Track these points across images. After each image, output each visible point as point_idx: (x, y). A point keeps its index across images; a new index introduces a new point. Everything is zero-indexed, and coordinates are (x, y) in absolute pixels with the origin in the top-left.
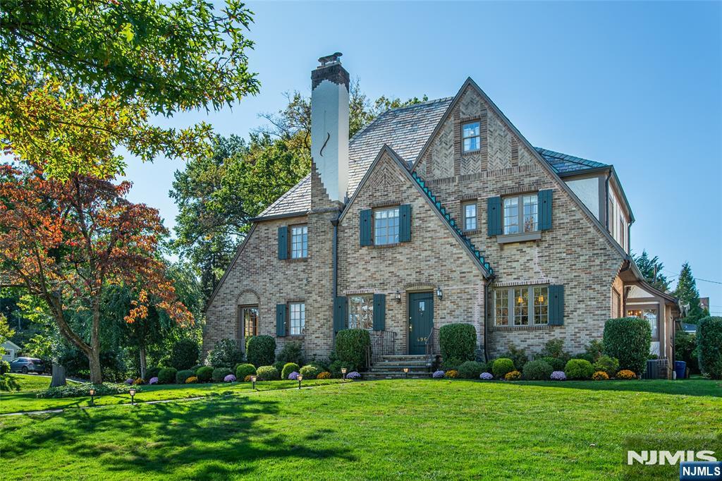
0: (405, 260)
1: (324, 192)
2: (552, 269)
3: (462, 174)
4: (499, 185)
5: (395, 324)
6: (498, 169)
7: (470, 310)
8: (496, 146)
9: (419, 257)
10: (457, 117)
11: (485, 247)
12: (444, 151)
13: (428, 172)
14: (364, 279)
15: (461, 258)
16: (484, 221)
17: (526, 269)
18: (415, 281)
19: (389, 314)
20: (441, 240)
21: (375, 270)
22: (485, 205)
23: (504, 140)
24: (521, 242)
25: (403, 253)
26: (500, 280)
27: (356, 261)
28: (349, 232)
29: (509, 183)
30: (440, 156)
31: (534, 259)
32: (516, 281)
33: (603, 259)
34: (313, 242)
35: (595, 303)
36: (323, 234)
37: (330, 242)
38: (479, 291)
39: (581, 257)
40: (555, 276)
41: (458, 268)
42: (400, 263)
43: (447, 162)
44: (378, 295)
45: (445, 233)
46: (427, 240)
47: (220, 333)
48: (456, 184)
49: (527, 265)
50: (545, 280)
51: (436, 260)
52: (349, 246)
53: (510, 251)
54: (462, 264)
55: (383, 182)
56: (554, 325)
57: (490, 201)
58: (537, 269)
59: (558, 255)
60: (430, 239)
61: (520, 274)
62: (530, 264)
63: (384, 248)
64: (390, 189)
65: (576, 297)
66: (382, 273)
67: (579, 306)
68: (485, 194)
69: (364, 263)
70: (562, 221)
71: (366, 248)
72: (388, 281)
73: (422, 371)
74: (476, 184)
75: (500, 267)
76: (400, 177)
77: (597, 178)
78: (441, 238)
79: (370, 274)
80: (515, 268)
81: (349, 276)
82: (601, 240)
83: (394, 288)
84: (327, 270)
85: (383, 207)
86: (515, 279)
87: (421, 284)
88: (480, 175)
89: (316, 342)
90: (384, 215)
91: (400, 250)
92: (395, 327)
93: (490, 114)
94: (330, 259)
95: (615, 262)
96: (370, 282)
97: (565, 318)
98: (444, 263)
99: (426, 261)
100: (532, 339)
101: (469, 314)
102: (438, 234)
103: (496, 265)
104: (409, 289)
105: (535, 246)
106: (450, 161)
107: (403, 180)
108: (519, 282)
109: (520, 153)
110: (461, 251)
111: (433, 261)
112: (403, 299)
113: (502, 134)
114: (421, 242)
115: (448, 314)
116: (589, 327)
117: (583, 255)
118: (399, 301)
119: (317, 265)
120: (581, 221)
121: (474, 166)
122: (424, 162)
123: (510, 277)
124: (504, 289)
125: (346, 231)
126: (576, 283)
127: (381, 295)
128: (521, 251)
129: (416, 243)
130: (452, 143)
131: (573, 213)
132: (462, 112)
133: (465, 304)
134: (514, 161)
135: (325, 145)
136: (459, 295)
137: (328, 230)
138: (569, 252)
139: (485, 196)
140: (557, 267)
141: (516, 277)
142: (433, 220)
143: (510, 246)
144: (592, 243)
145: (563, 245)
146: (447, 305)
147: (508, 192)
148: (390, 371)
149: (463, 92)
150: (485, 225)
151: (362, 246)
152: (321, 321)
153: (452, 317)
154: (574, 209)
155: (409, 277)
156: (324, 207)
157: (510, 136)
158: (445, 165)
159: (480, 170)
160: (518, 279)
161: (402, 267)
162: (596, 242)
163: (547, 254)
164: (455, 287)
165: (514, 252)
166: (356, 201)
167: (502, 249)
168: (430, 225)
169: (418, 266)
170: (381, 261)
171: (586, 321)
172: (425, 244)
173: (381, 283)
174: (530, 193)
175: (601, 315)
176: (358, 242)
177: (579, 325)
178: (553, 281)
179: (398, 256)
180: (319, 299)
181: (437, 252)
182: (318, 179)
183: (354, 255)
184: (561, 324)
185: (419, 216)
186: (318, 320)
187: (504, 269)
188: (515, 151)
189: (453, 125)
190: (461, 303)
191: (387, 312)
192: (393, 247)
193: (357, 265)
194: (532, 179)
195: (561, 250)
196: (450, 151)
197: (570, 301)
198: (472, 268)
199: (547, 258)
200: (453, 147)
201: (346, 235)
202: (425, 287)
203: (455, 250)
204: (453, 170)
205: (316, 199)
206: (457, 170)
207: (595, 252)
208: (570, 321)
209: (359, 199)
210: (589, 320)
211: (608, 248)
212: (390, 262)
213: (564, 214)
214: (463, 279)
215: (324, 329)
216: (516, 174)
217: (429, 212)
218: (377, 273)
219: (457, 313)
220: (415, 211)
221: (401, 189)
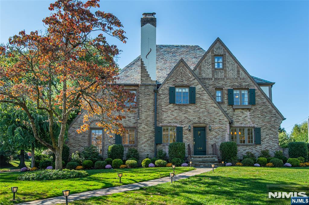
0: (192, 112)
1: (148, 76)
2: (255, 121)
3: (216, 77)
4: (232, 84)
5: (188, 141)
6: (231, 77)
7: (224, 136)
8: (230, 68)
9: (199, 111)
10: (213, 52)
11: (227, 110)
12: (207, 66)
13: (199, 74)
14: (171, 119)
15: (219, 113)
16: (226, 99)
17: (245, 120)
18: (197, 122)
19: (185, 136)
20: (209, 105)
21: (177, 115)
22: (226, 92)
23: (234, 66)
24: (242, 109)
25: (191, 109)
26: (234, 124)
27: (166, 110)
28: (162, 96)
29: (236, 84)
30: (205, 68)
31: (248, 116)
32: (240, 125)
33: (275, 118)
34: (143, 99)
35: (273, 136)
36: (148, 95)
37: (152, 100)
38: (228, 128)
39: (267, 117)
40: (257, 124)
41: (218, 118)
42: (190, 113)
43: (209, 71)
44: (179, 127)
45: (211, 102)
46: (203, 104)
47: (77, 142)
48: (213, 81)
49: (245, 118)
50: (253, 125)
51: (208, 113)
52: (162, 103)
53: (237, 112)
54: (219, 116)
55: (181, 75)
56: (257, 144)
57: (229, 90)
58: (249, 120)
59: (258, 116)
60: (204, 104)
61: (242, 122)
62: (246, 118)
63: (182, 105)
64: (184, 79)
65: (265, 133)
66: (181, 117)
67: (266, 137)
68: (226, 87)
69: (171, 111)
70: (258, 102)
71: (172, 104)
72: (184, 121)
73: (216, 163)
74: (222, 83)
75: (233, 118)
76: (189, 74)
77: (268, 87)
78: (209, 104)
79: (174, 117)
80: (240, 119)
81: (163, 117)
82: (274, 111)
83: (187, 124)
84: (150, 113)
85: (181, 86)
86: (240, 124)
87: (201, 123)
88: (224, 79)
89: (144, 148)
90: (180, 91)
91: (190, 107)
92: (188, 142)
93: (227, 54)
94: (152, 108)
95: (279, 120)
96: (174, 121)
97: (261, 141)
98: (211, 115)
99: (202, 113)
100: (248, 149)
101: (224, 138)
102: (208, 102)
103: (232, 118)
104: (195, 125)
105: (248, 111)
106: (210, 71)
107: (191, 76)
108: (242, 125)
109: (240, 72)
110: (219, 110)
111: (206, 113)
112: (192, 130)
113: (233, 63)
114: (200, 105)
115: (214, 137)
116: (271, 146)
117: (267, 116)
118: (190, 130)
119: (145, 110)
120: (266, 103)
121: (220, 75)
122: (198, 70)
123: (238, 123)
124: (235, 128)
125: (161, 95)
126: (265, 127)
127: (180, 127)
128: (242, 112)
129: (198, 105)
130: (211, 63)
131: (263, 99)
132: (215, 51)
133: (222, 133)
134: (238, 75)
135: (149, 54)
136: (219, 129)
137: (151, 94)
138: (262, 115)
139: (226, 88)
140: (257, 120)
141: (240, 123)
142: (205, 95)
143: (237, 110)
144: (270, 112)
145: (259, 112)
146: (213, 133)
147: (236, 87)
148: (200, 163)
149: (215, 43)
150: (226, 100)
151: (170, 103)
152: (147, 138)
153: (216, 139)
154: (263, 98)
155: (194, 120)
156: (148, 83)
157: (236, 65)
158: (207, 72)
159: (223, 77)
160: (241, 124)
161: (191, 115)
162: (272, 112)
163: (253, 115)
164: (217, 126)
165: (239, 113)
166: (166, 82)
167: (234, 111)
168: (204, 97)
169: (199, 115)
170: (180, 111)
171: (269, 143)
172: (202, 105)
173: (180, 122)
174: (245, 89)
175: (275, 141)
176: (168, 101)
177: (267, 144)
178: (256, 126)
179: (189, 110)
180: (146, 127)
181: (208, 109)
182: (145, 69)
183: (166, 107)
184: (260, 144)
185: (198, 93)
186: (145, 137)
187: (235, 119)
188: (238, 71)
189: (211, 56)
190: (220, 133)
191: (183, 135)
192: (186, 105)
193: (167, 112)
194: (246, 83)
195: (259, 114)
196: (210, 66)
197: (263, 134)
198: (224, 118)
199: (253, 116)
200: (211, 65)
201: (161, 97)
202: (202, 125)
203: (216, 110)
204: (211, 75)
205: (143, 79)
206: (213, 75)
207: (272, 115)
208: (263, 143)
209: (168, 81)
210: (271, 142)
211: (277, 114)
212: (185, 112)
213: (259, 99)
214: (220, 122)
215: (149, 142)
216: (240, 81)
217: (203, 92)
218: (178, 117)
219: (218, 137)
220: (197, 90)
221: (190, 80)
